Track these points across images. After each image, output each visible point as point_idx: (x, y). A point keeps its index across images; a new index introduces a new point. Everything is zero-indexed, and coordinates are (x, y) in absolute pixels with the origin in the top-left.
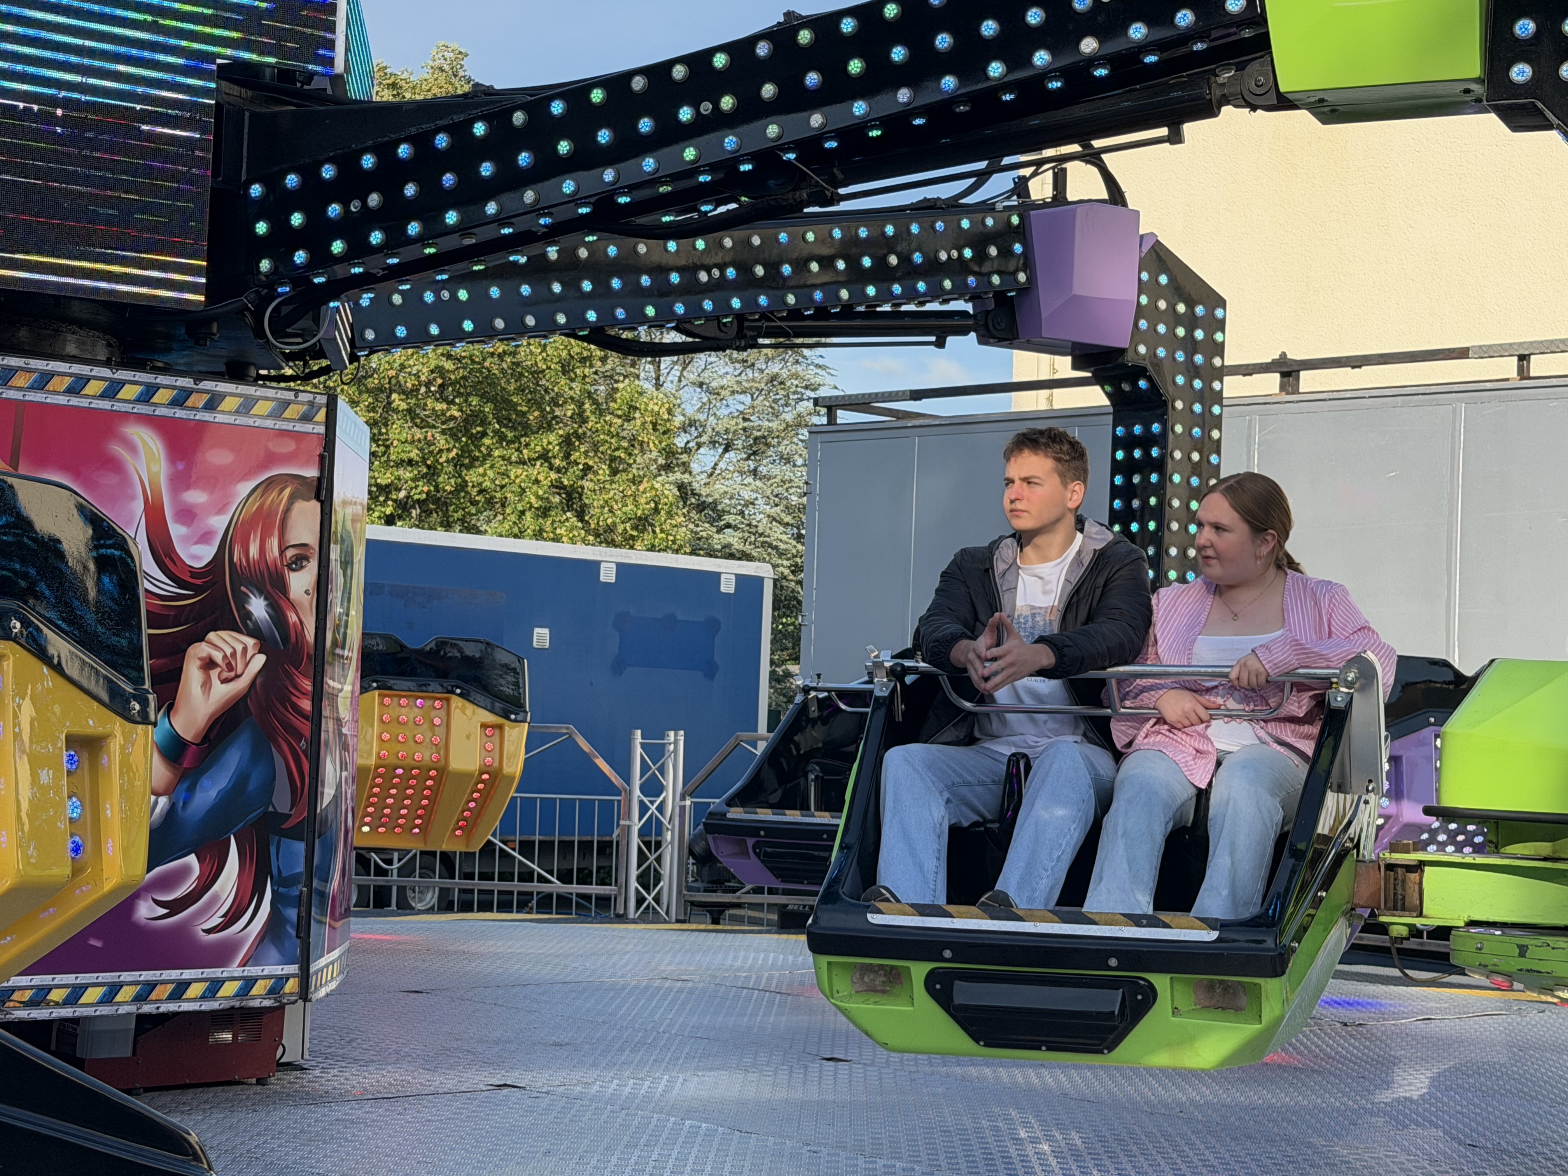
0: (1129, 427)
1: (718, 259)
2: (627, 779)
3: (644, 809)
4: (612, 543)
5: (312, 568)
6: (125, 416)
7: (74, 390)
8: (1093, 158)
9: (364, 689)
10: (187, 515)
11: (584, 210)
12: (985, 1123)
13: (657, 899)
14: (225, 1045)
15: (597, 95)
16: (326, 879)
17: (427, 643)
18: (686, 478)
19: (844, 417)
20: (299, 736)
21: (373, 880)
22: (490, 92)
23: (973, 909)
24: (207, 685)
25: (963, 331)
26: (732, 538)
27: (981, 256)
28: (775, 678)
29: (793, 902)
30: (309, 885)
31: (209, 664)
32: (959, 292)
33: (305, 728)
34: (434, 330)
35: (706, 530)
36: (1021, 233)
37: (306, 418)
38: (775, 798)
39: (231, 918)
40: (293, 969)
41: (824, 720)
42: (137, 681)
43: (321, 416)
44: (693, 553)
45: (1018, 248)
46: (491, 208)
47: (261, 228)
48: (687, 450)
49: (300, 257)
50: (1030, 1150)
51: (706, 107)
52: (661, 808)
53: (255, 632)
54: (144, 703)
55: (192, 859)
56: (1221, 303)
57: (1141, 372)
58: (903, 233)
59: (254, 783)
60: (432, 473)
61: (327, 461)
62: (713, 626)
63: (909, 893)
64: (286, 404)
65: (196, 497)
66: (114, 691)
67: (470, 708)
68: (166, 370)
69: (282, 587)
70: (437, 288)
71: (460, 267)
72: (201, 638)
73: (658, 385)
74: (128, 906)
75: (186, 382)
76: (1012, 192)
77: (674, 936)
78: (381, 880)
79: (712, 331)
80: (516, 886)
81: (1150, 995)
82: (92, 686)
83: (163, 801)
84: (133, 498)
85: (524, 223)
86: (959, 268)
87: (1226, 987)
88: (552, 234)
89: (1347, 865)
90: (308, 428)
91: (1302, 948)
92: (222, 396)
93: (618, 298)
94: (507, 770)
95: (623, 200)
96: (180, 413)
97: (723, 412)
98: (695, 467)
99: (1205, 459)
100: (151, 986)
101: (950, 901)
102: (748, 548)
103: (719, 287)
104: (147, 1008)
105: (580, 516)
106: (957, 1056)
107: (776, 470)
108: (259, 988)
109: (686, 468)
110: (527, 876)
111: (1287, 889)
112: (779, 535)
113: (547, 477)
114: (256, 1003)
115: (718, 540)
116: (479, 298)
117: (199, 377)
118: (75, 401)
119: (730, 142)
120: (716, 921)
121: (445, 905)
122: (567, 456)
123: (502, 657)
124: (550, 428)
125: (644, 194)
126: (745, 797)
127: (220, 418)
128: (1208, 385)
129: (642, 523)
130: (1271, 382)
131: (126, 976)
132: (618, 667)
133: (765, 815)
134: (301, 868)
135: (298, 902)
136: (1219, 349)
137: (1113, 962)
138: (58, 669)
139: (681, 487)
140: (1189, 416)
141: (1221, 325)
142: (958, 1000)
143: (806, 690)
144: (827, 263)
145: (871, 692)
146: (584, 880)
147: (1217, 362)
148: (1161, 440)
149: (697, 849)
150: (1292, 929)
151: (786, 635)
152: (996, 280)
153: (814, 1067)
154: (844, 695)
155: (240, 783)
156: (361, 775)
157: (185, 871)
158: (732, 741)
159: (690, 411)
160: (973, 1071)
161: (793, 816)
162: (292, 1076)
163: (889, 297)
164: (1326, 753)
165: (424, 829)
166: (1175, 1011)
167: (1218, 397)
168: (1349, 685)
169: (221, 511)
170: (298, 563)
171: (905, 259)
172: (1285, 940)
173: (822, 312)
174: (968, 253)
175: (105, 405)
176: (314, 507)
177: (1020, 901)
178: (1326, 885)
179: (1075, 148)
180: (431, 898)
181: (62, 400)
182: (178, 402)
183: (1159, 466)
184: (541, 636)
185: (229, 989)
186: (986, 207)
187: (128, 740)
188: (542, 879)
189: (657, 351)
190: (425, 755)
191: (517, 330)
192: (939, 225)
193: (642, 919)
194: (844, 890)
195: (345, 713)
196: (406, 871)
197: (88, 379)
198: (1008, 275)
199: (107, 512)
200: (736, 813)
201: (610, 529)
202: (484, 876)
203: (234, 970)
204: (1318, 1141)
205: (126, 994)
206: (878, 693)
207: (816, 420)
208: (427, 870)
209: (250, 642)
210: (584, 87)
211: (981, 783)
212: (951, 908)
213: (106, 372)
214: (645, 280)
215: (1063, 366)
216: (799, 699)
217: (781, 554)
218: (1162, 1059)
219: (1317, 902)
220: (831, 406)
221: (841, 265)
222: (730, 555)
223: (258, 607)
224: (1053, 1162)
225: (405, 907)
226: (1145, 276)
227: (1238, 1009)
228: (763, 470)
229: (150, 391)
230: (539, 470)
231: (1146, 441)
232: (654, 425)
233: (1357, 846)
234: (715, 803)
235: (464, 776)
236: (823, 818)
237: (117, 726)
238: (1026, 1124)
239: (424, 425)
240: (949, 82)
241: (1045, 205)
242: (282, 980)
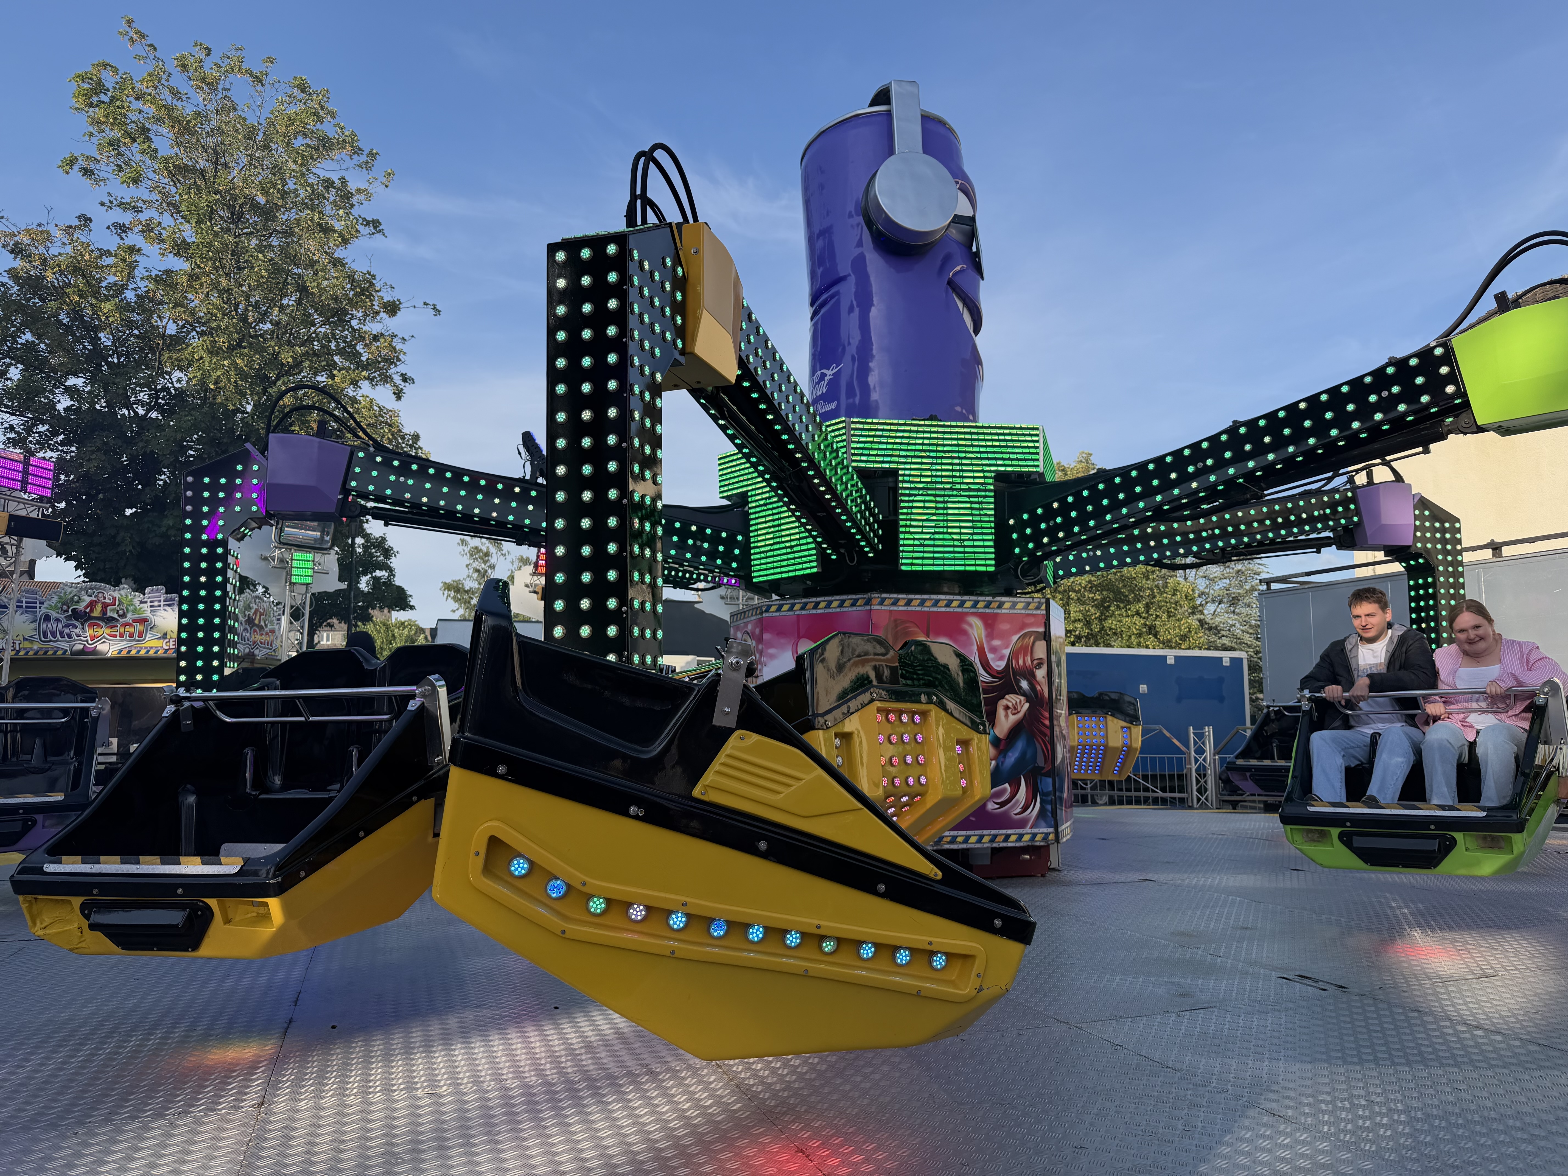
0: (1416, 581)
1: (1211, 526)
2: (1188, 747)
3: (1196, 760)
4: (1171, 647)
5: (1045, 667)
6: (967, 614)
7: (948, 605)
8: (1387, 464)
9: (1070, 714)
10: (994, 650)
11: (1149, 514)
12: (1374, 900)
13: (1206, 799)
14: (1026, 861)
15: (1151, 467)
16: (1062, 791)
17: (1095, 694)
18: (1202, 617)
19: (1274, 586)
20: (1045, 735)
21: (1079, 792)
22: (1104, 471)
23: (1359, 804)
24: (1007, 716)
25: (1329, 545)
26: (1226, 641)
27: (1334, 511)
28: (1251, 700)
29: (1270, 800)
30: (1055, 795)
31: (1007, 708)
32: (1326, 528)
33: (1048, 732)
34: (1088, 568)
35: (1213, 638)
36: (1353, 500)
37: (1038, 608)
38: (1258, 755)
39: (1025, 809)
40: (1051, 830)
41: (1278, 720)
42: (981, 717)
43: (1044, 607)
44: (1209, 649)
45: (1352, 507)
46: (1108, 517)
47: (1015, 536)
48: (1201, 605)
49: (1031, 545)
50: (1398, 912)
51: (1200, 465)
52: (1204, 760)
53: (1024, 694)
54: (984, 726)
55: (1007, 785)
56: (1458, 521)
57: (1420, 555)
58: (1296, 506)
59: (1028, 756)
60: (1088, 624)
61: (1047, 625)
62: (1221, 680)
63: (1326, 795)
64: (1029, 604)
65: (996, 643)
66: (972, 721)
67: (1115, 720)
68: (982, 594)
69: (1033, 676)
70: (1087, 551)
71: (1096, 542)
72: (1003, 698)
73: (1186, 579)
74: (984, 805)
75: (989, 598)
76: (1347, 482)
77: (1216, 815)
78: (1083, 792)
79: (1211, 557)
80: (1142, 794)
81: (1453, 842)
82: (964, 720)
83: (993, 762)
84: (972, 644)
85: (1123, 522)
86: (1324, 518)
87: (1493, 838)
88: (1135, 525)
89: (1553, 780)
90: (1039, 612)
91: (1532, 821)
92: (1004, 603)
93: (1167, 547)
94: (1134, 745)
95: (1166, 507)
96: (988, 611)
97: (1217, 587)
98: (1206, 612)
99: (1457, 592)
100: (995, 836)
101: (1348, 800)
102: (1233, 645)
103: (1212, 538)
104: (995, 845)
105: (1155, 636)
106: (1358, 870)
107: (1243, 610)
108: (1038, 838)
109: (1202, 613)
110: (1146, 789)
111: (1522, 792)
112: (1247, 638)
113: (1139, 621)
114: (1038, 844)
115: (1219, 642)
116: (1106, 553)
117: (994, 595)
118: (948, 610)
119: (1212, 478)
120: (1234, 808)
121: (1112, 802)
122: (1148, 612)
123: (1127, 699)
124: (1139, 601)
125: (1176, 504)
126: (1244, 755)
127: (1004, 611)
128: (1455, 558)
129: (1184, 638)
130: (1488, 553)
131: (985, 832)
132: (1179, 699)
133: (1254, 762)
134: (1051, 789)
135: (1051, 802)
136: (1459, 542)
137: (1432, 827)
138: (951, 714)
139: (1200, 621)
140: (1447, 574)
141: (1459, 531)
142: (1355, 845)
143: (1268, 707)
144: (1261, 522)
145: (1300, 707)
146: (1172, 790)
147: (1459, 547)
148: (1434, 585)
149: (1223, 777)
150: (1526, 810)
151: (1255, 681)
152: (1343, 521)
153: (1288, 873)
154: (1286, 708)
155: (1023, 754)
156: (1072, 749)
157: (1005, 790)
158: (1235, 730)
159: (1201, 588)
160: (1365, 875)
161: (1267, 762)
162: (1055, 874)
163: (1293, 534)
164: (1536, 727)
165: (1101, 771)
166: (1467, 849)
167: (1461, 563)
168: (1546, 694)
169: (1007, 647)
170: (1039, 666)
171: (1298, 517)
172: (1523, 816)
173: (1261, 543)
174: (1328, 511)
175: (960, 610)
176: (1044, 643)
177: (1382, 801)
178: (1543, 788)
179: (1378, 461)
180: (1105, 799)
181: (943, 609)
182: (987, 606)
183: (1434, 597)
184: (1143, 688)
185: (1026, 838)
186: (1335, 490)
187: (980, 741)
188: (1153, 791)
189: (1185, 567)
190: (1099, 740)
191: (1123, 564)
192: (1313, 501)
193: (1201, 808)
194: (1295, 796)
195: (1063, 724)
196: (1094, 788)
197: (952, 601)
198: (1349, 519)
199: (962, 651)
200: (1240, 762)
201: (1169, 641)
202: (1127, 790)
203: (1028, 830)
204: (1550, 909)
205: (986, 839)
206: (1303, 708)
207: (1261, 588)
208: (1103, 787)
209: (1022, 698)
210: (1144, 464)
211: (1359, 747)
212: (1348, 804)
213: (959, 597)
214: (1178, 538)
215: (1380, 556)
216: (1265, 711)
217: (1249, 646)
218: (1463, 872)
219: (1538, 797)
220: (1268, 582)
221: (1268, 522)
222: (1225, 648)
223: (1024, 684)
224: (1411, 918)
225: (1094, 803)
226: (1417, 512)
227: (1500, 848)
228: (1237, 611)
229: (976, 603)
230: (1136, 619)
231: (1426, 586)
232: (1186, 597)
233: (1558, 769)
234: (1230, 757)
235: (1115, 749)
236: (1282, 763)
237: (975, 736)
238: (1395, 900)
239: (1084, 603)
240: (1312, 441)
241: (1364, 486)
242: (1047, 834)
